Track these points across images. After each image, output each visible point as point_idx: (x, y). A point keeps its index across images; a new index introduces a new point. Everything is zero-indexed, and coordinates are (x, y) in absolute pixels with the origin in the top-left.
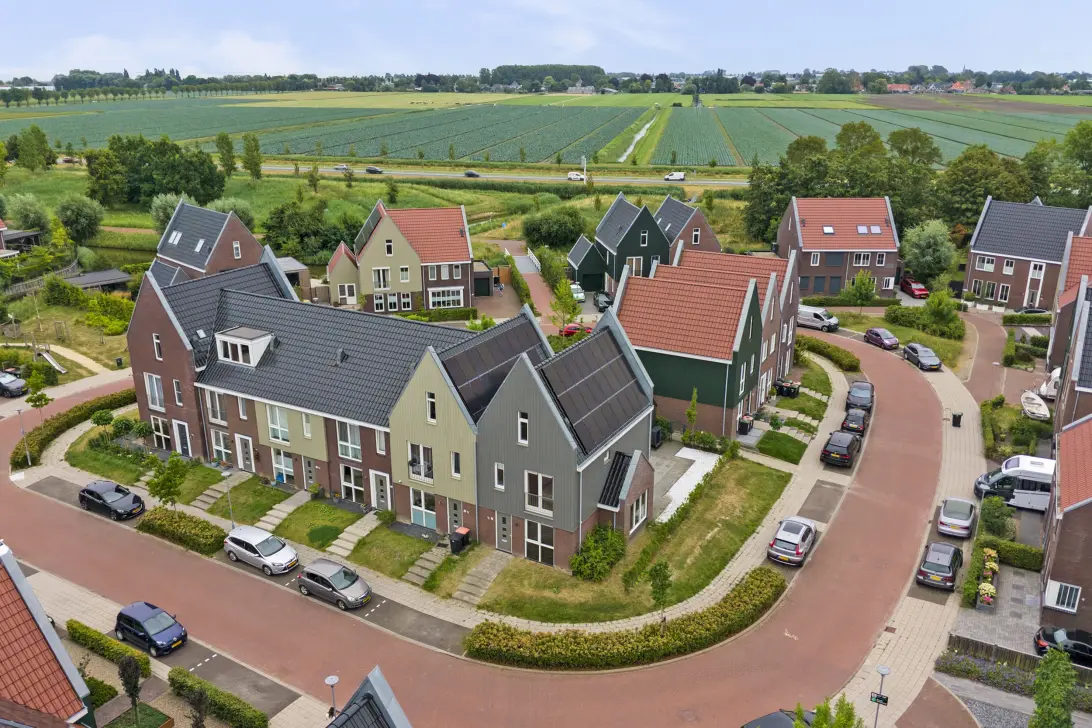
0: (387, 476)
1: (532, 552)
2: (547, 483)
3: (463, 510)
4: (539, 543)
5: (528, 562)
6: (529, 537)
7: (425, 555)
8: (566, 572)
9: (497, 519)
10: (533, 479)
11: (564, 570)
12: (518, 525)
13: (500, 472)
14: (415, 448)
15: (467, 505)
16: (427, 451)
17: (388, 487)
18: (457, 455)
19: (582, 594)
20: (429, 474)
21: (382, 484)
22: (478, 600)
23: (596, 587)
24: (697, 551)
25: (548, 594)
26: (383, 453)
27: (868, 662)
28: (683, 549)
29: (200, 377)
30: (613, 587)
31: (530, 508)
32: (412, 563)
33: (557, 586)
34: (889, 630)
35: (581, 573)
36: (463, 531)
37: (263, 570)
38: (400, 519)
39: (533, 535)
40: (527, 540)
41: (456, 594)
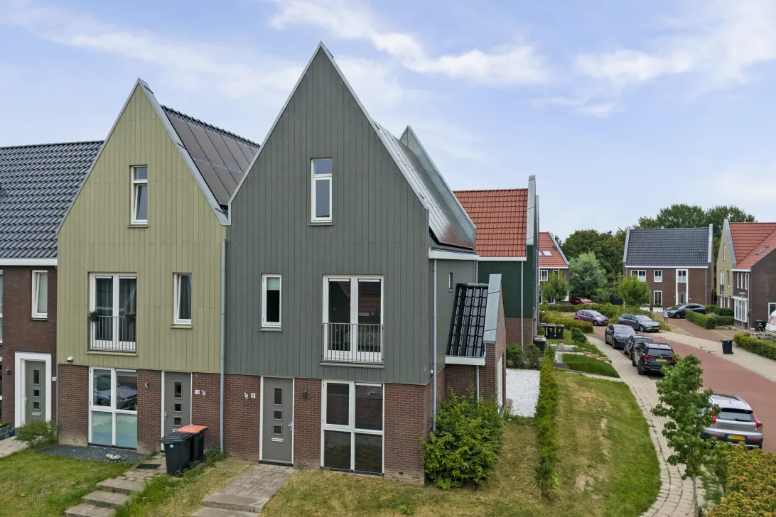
0: (47, 358)
1: (337, 459)
2: (369, 291)
3: (193, 392)
4: (351, 428)
5: (328, 474)
6: (329, 422)
7: (109, 483)
8: (413, 478)
9: (263, 394)
11: (407, 477)
12: (307, 396)
13: (273, 296)
14: (104, 286)
15: (204, 379)
16: (128, 285)
17: (49, 379)
18: (185, 279)
19: (463, 510)
20: (128, 332)
21: (37, 380)
23: (482, 497)
24: (605, 441)
26: (44, 316)
28: (584, 440)
31: (331, 355)
33: (404, 503)
35: (444, 472)
36: (192, 429)
38: (68, 440)
39: (337, 414)
40: (325, 426)
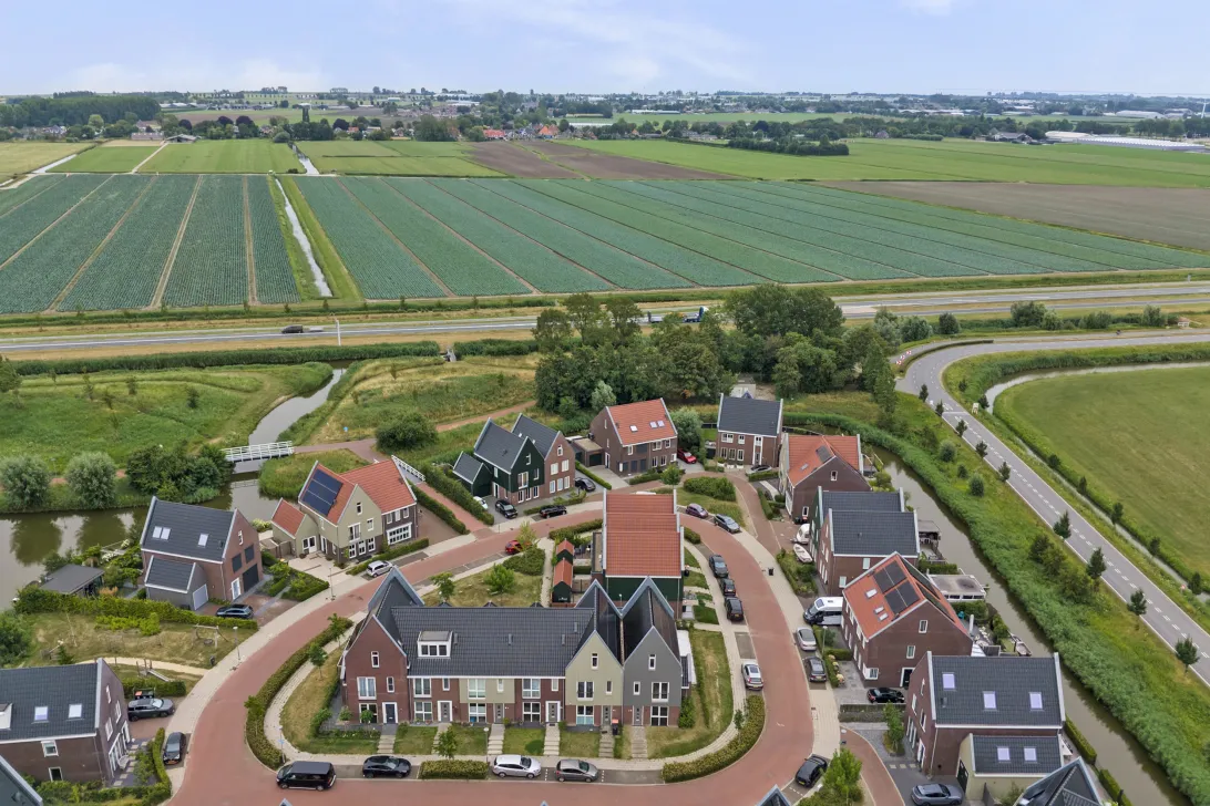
0: (559, 703)
1: (655, 722)
2: (665, 686)
3: (612, 711)
4: (658, 716)
5: (653, 728)
6: (653, 715)
7: (601, 741)
8: (677, 727)
9: (634, 710)
10: (656, 686)
11: (674, 726)
12: (647, 710)
13: (637, 686)
14: (581, 685)
15: (614, 707)
16: (590, 684)
17: (559, 708)
18: (609, 683)
19: (688, 737)
20: (590, 696)
21: (554, 708)
22: (646, 756)
23: (694, 730)
24: (719, 695)
25: (676, 741)
26: (558, 691)
27: (815, 727)
28: (713, 696)
29: (409, 672)
30: (699, 728)
31: (654, 700)
32: (598, 747)
33: (677, 736)
34: (813, 709)
35: (683, 725)
36: (616, 721)
37: (527, 776)
38: (569, 724)
39: (655, 713)
40: (652, 717)
41: (633, 755)
